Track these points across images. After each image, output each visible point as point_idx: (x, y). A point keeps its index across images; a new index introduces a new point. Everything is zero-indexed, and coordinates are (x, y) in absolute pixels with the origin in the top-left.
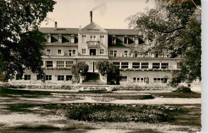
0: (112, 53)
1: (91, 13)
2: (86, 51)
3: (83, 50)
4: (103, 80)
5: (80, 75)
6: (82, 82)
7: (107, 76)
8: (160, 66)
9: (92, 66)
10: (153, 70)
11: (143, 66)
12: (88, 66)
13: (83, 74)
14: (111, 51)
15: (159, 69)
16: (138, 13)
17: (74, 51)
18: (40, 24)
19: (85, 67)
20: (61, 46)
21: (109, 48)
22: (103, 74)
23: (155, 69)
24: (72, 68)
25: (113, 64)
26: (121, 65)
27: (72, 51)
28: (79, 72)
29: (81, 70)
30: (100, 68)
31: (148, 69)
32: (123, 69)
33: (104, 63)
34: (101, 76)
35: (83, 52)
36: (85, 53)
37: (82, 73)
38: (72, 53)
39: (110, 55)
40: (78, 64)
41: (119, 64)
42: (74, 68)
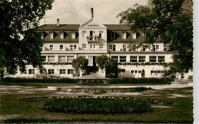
0: (111, 47)
1: (92, 9)
2: (86, 46)
3: (83, 45)
4: (102, 74)
5: (80, 68)
6: (82, 76)
7: (105, 69)
8: (157, 59)
9: (92, 60)
10: (150, 63)
11: (140, 59)
12: (88, 61)
13: (83, 68)
14: (110, 46)
15: (156, 62)
16: (129, 9)
17: (75, 46)
18: (39, 21)
19: (84, 61)
20: (63, 41)
21: (108, 43)
22: (102, 67)
23: (152, 62)
24: (73, 63)
25: (112, 58)
26: (119, 59)
27: (73, 46)
28: (80, 66)
29: (81, 64)
30: (99, 62)
31: (145, 63)
32: (121, 62)
33: (102, 58)
34: (100, 69)
35: (83, 47)
36: (85, 47)
37: (82, 66)
38: (73, 47)
39: (109, 49)
40: (78, 59)
41: (117, 58)
42: (75, 62)
